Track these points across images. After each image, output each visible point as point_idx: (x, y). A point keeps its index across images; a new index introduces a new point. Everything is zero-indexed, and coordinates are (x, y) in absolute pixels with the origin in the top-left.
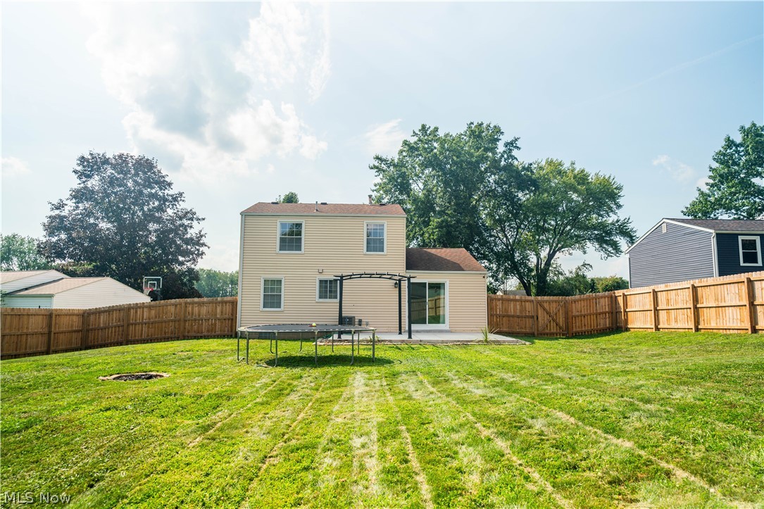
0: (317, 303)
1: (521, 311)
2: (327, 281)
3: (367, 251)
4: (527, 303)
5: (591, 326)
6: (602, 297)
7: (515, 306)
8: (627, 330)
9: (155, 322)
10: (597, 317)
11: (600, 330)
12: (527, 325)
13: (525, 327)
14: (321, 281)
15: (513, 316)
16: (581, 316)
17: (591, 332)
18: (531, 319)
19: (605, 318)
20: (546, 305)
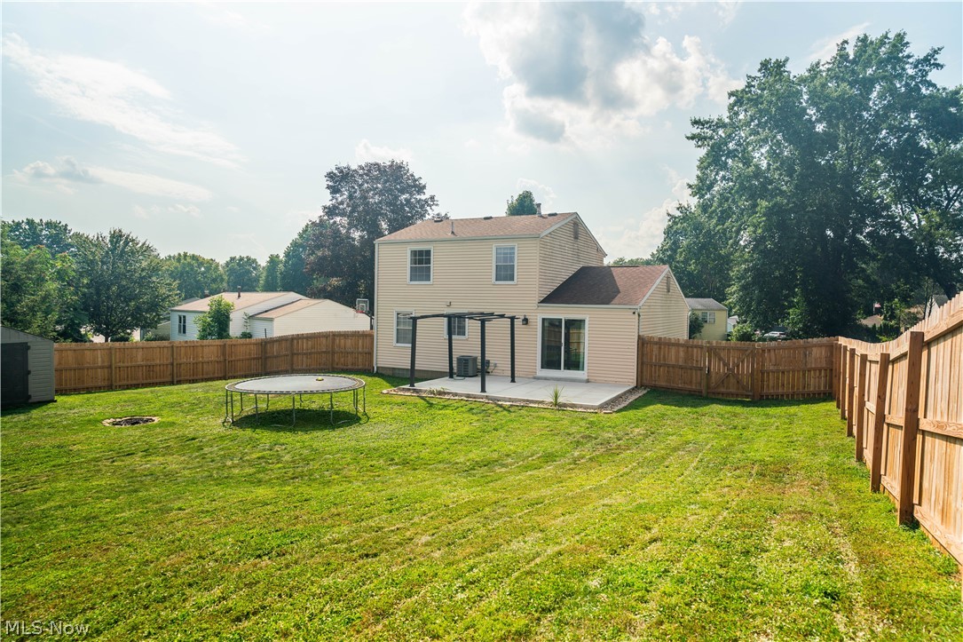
0: (445, 339)
1: (686, 360)
3: (496, 280)
4: (695, 350)
5: (793, 387)
6: (815, 346)
7: (678, 352)
9: (310, 354)
10: (804, 375)
11: (809, 394)
12: (694, 381)
13: (691, 382)
15: (673, 366)
16: (778, 371)
17: (793, 395)
18: (699, 372)
19: (820, 377)
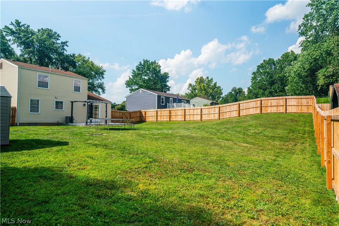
0: (55, 111)
1: (119, 116)
2: (59, 102)
3: (74, 91)
4: (121, 113)
6: (138, 112)
8: (146, 121)
14: (56, 102)
16: (133, 117)
19: (138, 118)
20: (125, 114)
